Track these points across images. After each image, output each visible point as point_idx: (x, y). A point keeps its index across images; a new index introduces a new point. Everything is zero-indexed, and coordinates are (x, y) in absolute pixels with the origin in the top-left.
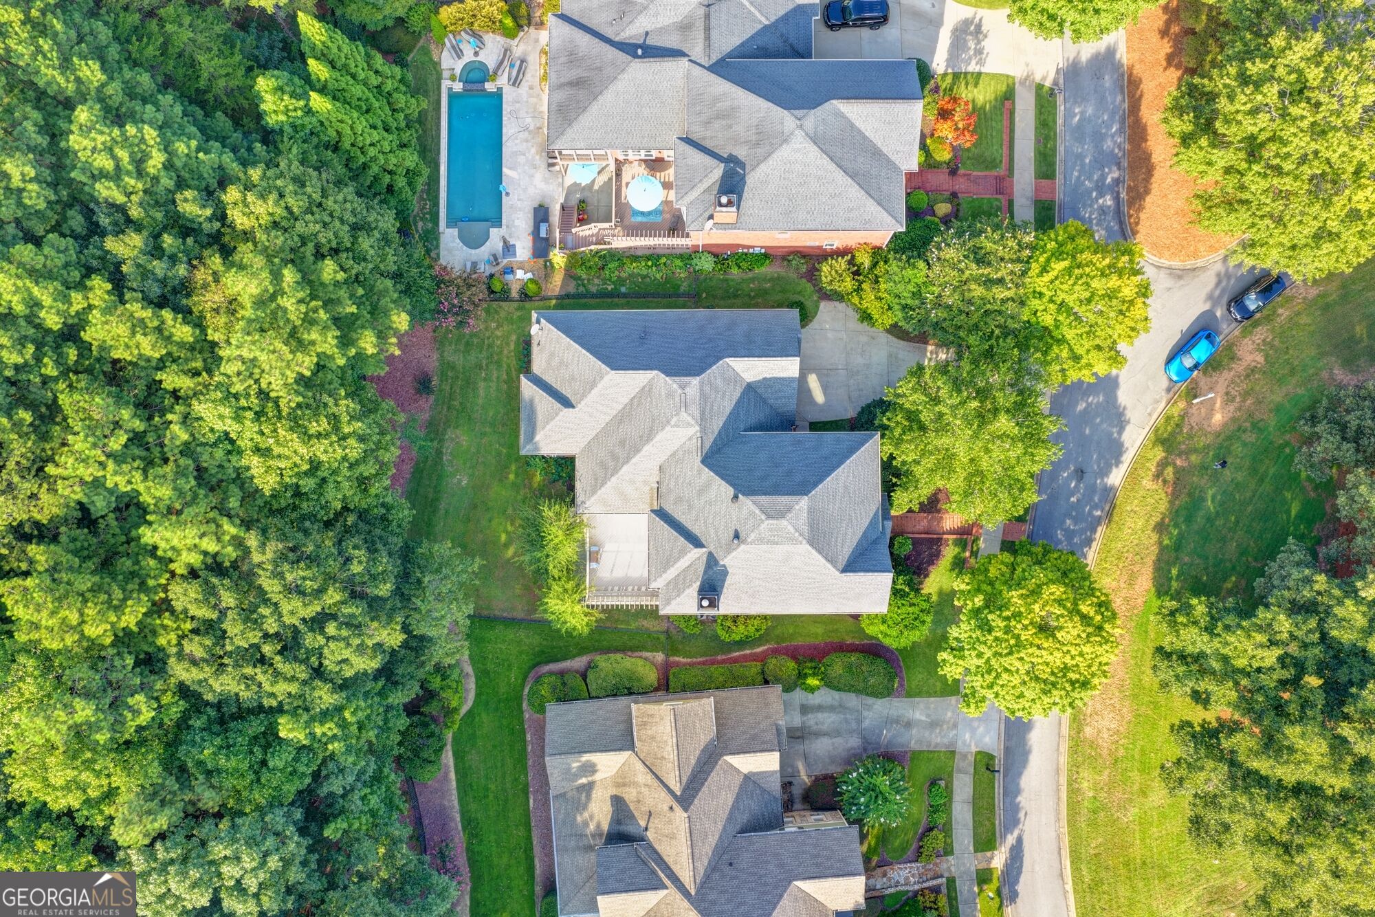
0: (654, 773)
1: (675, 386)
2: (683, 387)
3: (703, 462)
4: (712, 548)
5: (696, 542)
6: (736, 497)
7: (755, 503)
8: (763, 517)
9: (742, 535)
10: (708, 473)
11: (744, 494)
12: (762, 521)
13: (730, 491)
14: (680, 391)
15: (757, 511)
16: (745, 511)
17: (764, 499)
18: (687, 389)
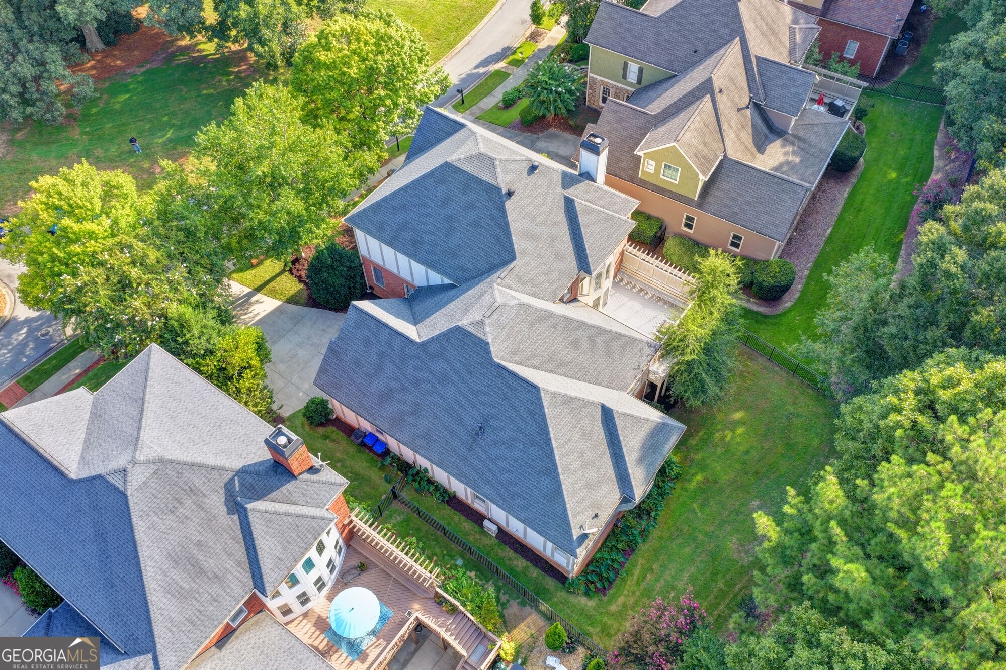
0: (720, 126)
1: (488, 329)
2: (481, 323)
3: (513, 258)
4: (559, 189)
5: (569, 204)
6: (510, 194)
7: (496, 178)
8: (497, 163)
9: (527, 166)
10: (518, 243)
11: (499, 190)
12: (501, 160)
13: (509, 204)
14: (487, 321)
15: (499, 170)
16: (509, 178)
17: (485, 177)
18: (478, 318)
